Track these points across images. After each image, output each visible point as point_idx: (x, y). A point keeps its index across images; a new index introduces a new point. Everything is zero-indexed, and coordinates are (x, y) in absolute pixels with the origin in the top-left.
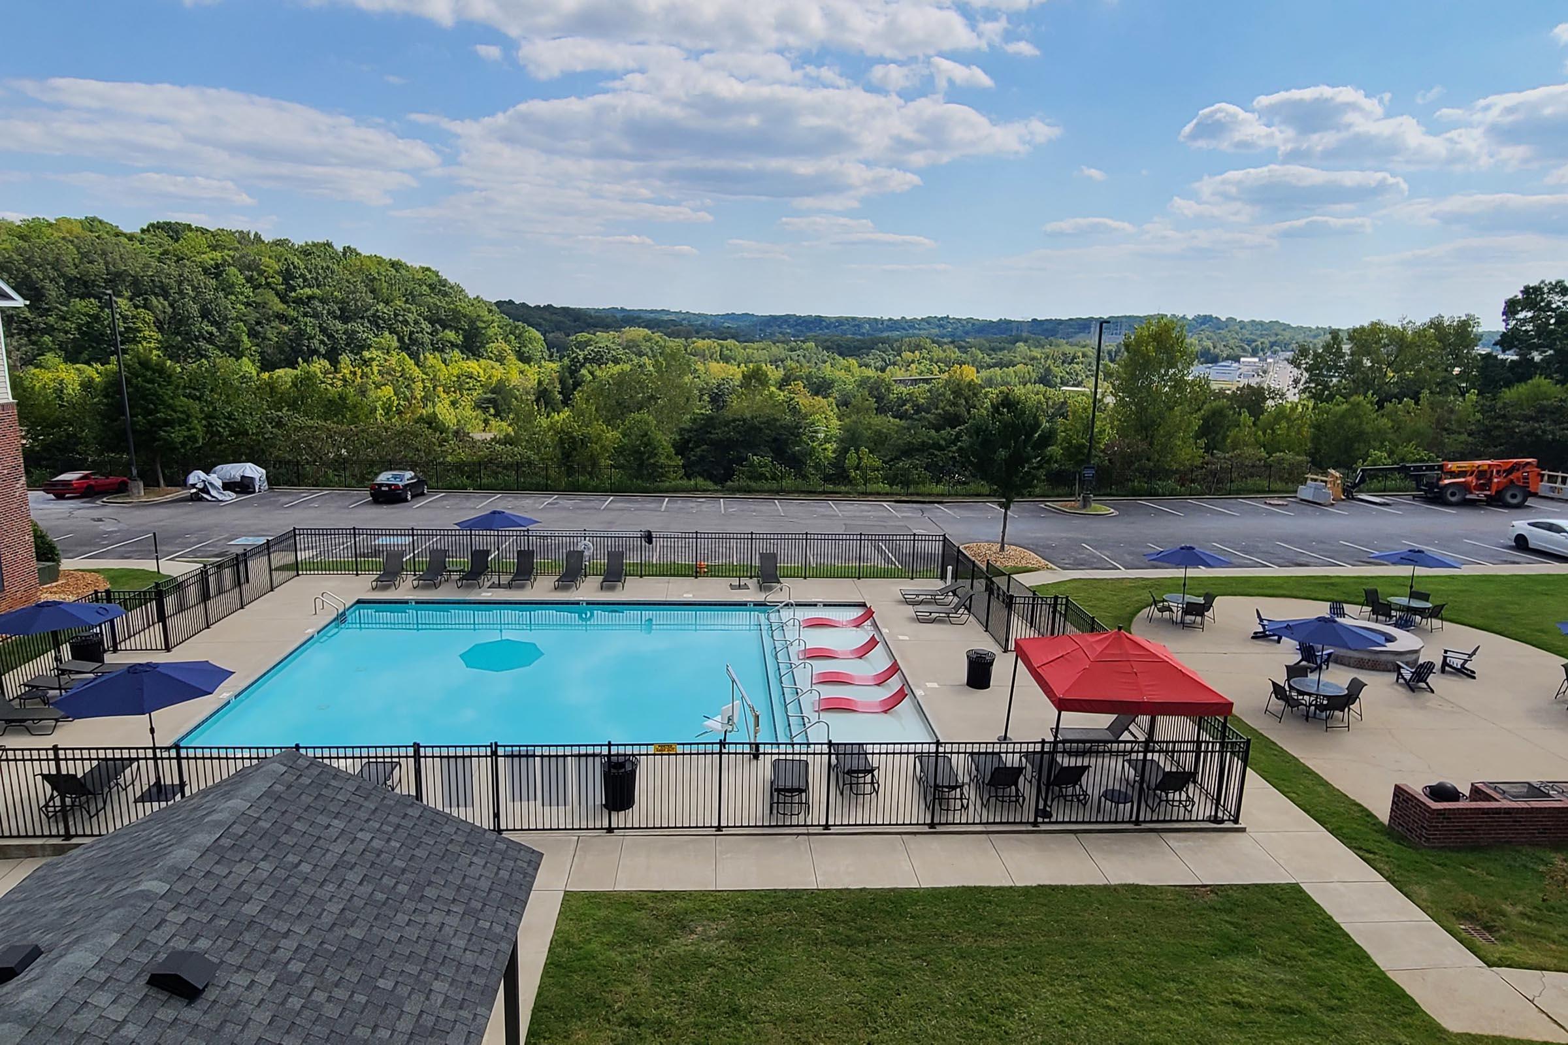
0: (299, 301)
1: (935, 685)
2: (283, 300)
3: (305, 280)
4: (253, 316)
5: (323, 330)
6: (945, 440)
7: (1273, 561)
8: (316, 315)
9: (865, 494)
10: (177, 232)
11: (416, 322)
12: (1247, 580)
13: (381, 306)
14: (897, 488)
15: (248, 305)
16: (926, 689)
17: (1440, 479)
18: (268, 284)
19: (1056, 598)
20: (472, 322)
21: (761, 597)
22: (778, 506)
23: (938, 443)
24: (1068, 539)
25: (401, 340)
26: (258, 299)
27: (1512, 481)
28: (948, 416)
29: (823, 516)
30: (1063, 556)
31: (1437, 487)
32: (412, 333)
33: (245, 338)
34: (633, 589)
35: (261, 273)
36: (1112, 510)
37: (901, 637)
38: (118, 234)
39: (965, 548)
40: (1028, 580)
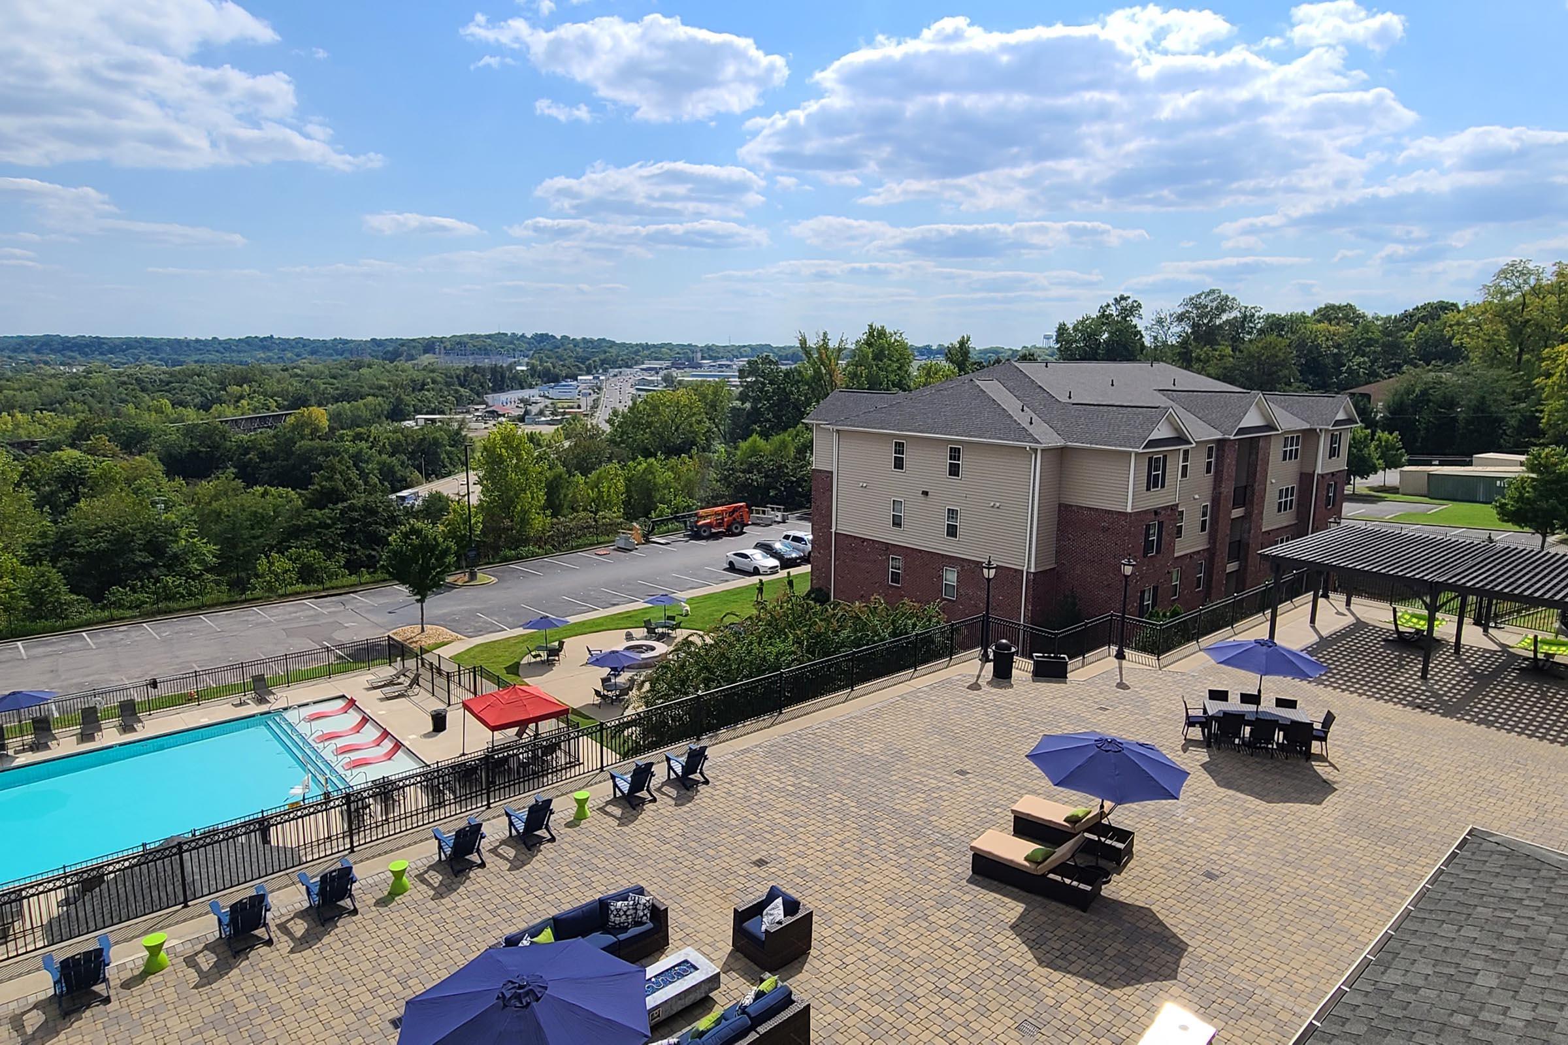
1: (414, 736)
6: (330, 518)
7: (600, 604)
9: (285, 595)
12: (583, 623)
14: (312, 587)
16: (410, 740)
17: (697, 521)
19: (474, 668)
21: (264, 708)
22: (208, 622)
23: (325, 523)
24: (466, 610)
27: (734, 519)
28: (324, 491)
29: (257, 624)
30: (466, 627)
31: (696, 527)
34: (152, 725)
36: (493, 578)
37: (380, 713)
39: (394, 634)
40: (446, 652)
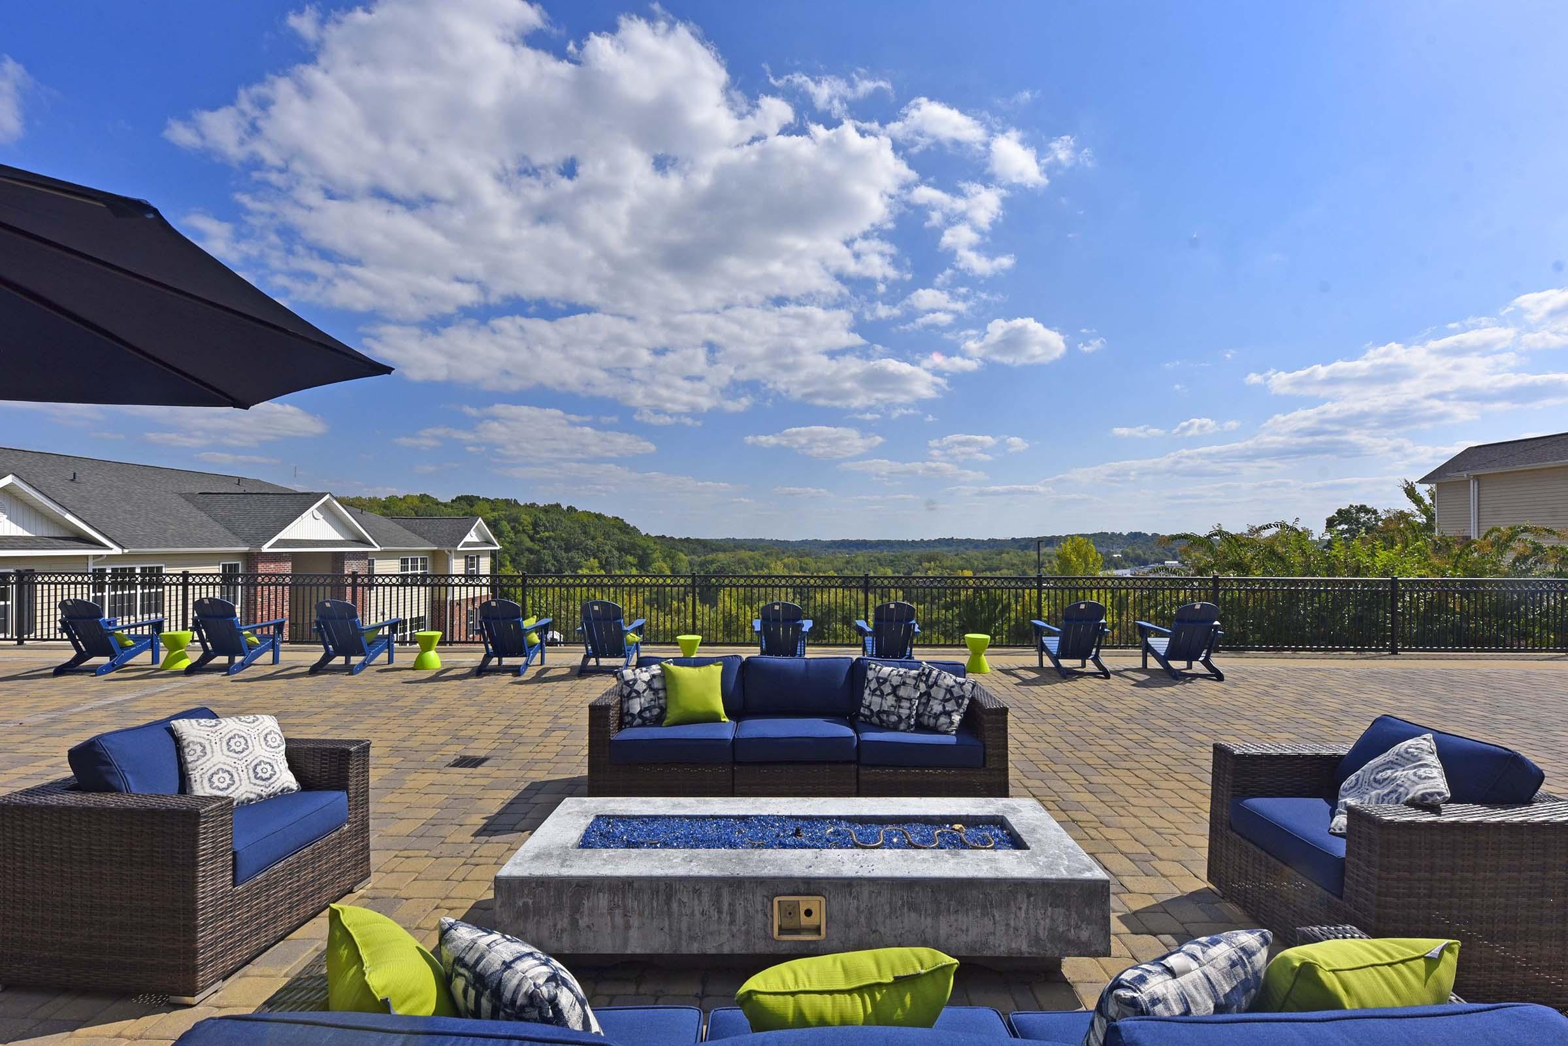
0: (541, 540)
2: (532, 539)
3: (546, 527)
4: (513, 551)
5: (555, 558)
8: (552, 549)
10: (471, 501)
11: (610, 551)
13: (589, 542)
15: (511, 543)
18: (524, 530)
20: (644, 550)
25: (600, 562)
26: (518, 540)
32: (607, 558)
33: (508, 563)
35: (520, 524)
38: (438, 504)
